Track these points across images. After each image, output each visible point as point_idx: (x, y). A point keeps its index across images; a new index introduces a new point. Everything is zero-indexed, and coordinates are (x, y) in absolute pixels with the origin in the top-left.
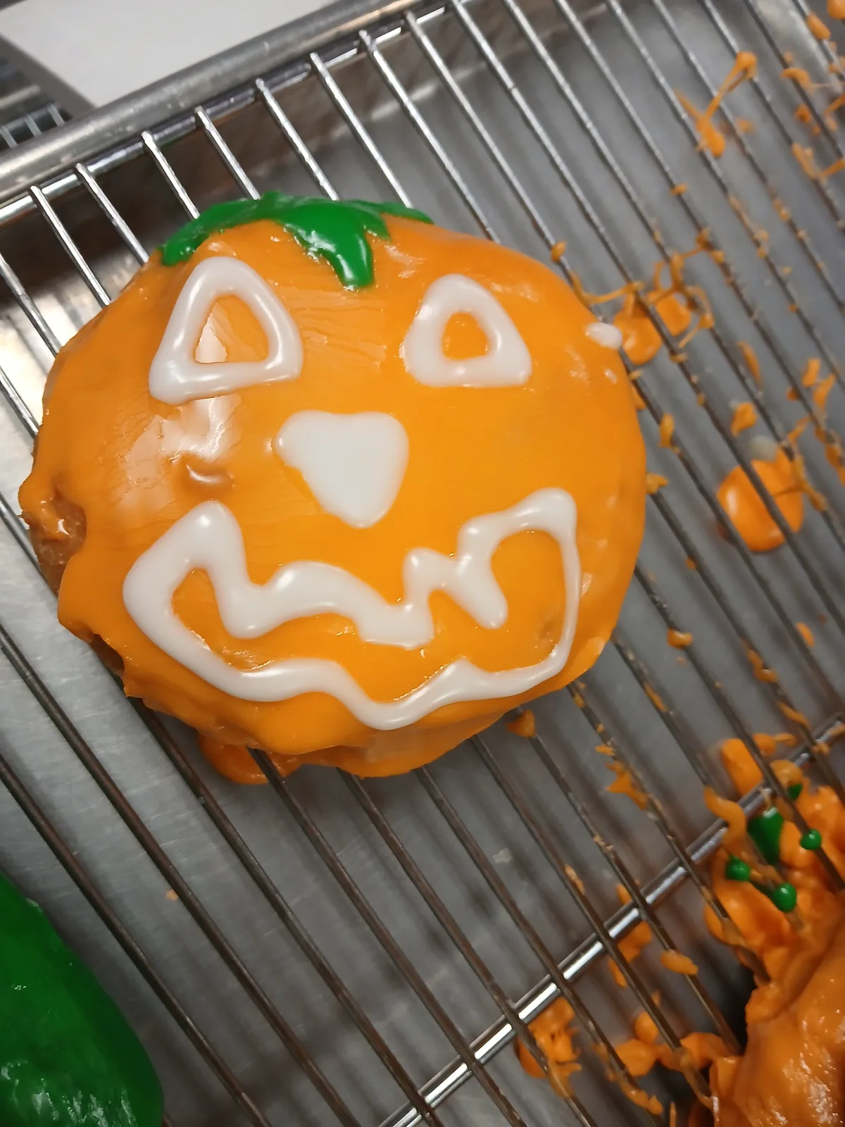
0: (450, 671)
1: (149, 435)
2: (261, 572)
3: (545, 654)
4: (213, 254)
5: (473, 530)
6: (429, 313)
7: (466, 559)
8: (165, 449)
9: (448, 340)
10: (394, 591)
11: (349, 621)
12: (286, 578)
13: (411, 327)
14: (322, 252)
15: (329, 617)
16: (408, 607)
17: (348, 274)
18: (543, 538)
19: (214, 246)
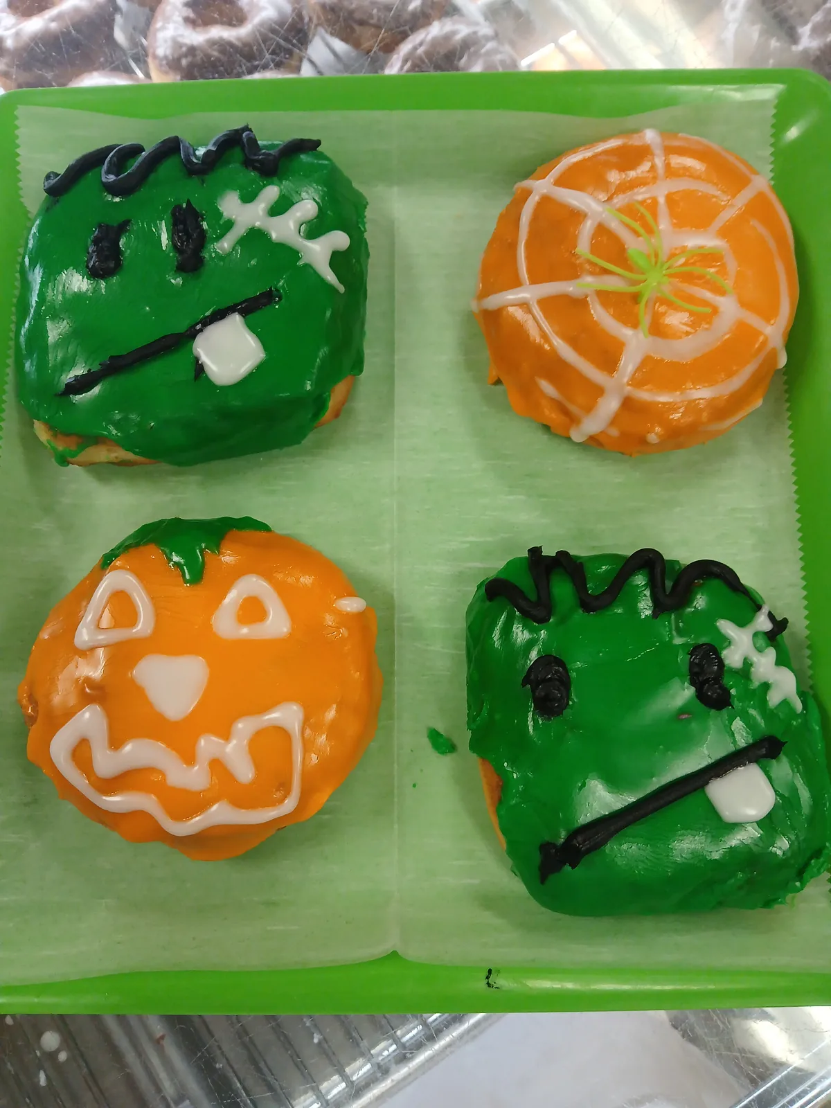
0: (215, 807)
1: (71, 666)
2: (115, 743)
3: (281, 801)
4: (116, 568)
5: (240, 725)
6: (233, 596)
7: (234, 742)
8: (77, 674)
9: (241, 613)
10: (189, 758)
11: (162, 773)
12: (128, 748)
13: (220, 606)
14: (177, 564)
15: (151, 770)
16: (196, 768)
17: (188, 577)
18: (281, 732)
19: (118, 563)
